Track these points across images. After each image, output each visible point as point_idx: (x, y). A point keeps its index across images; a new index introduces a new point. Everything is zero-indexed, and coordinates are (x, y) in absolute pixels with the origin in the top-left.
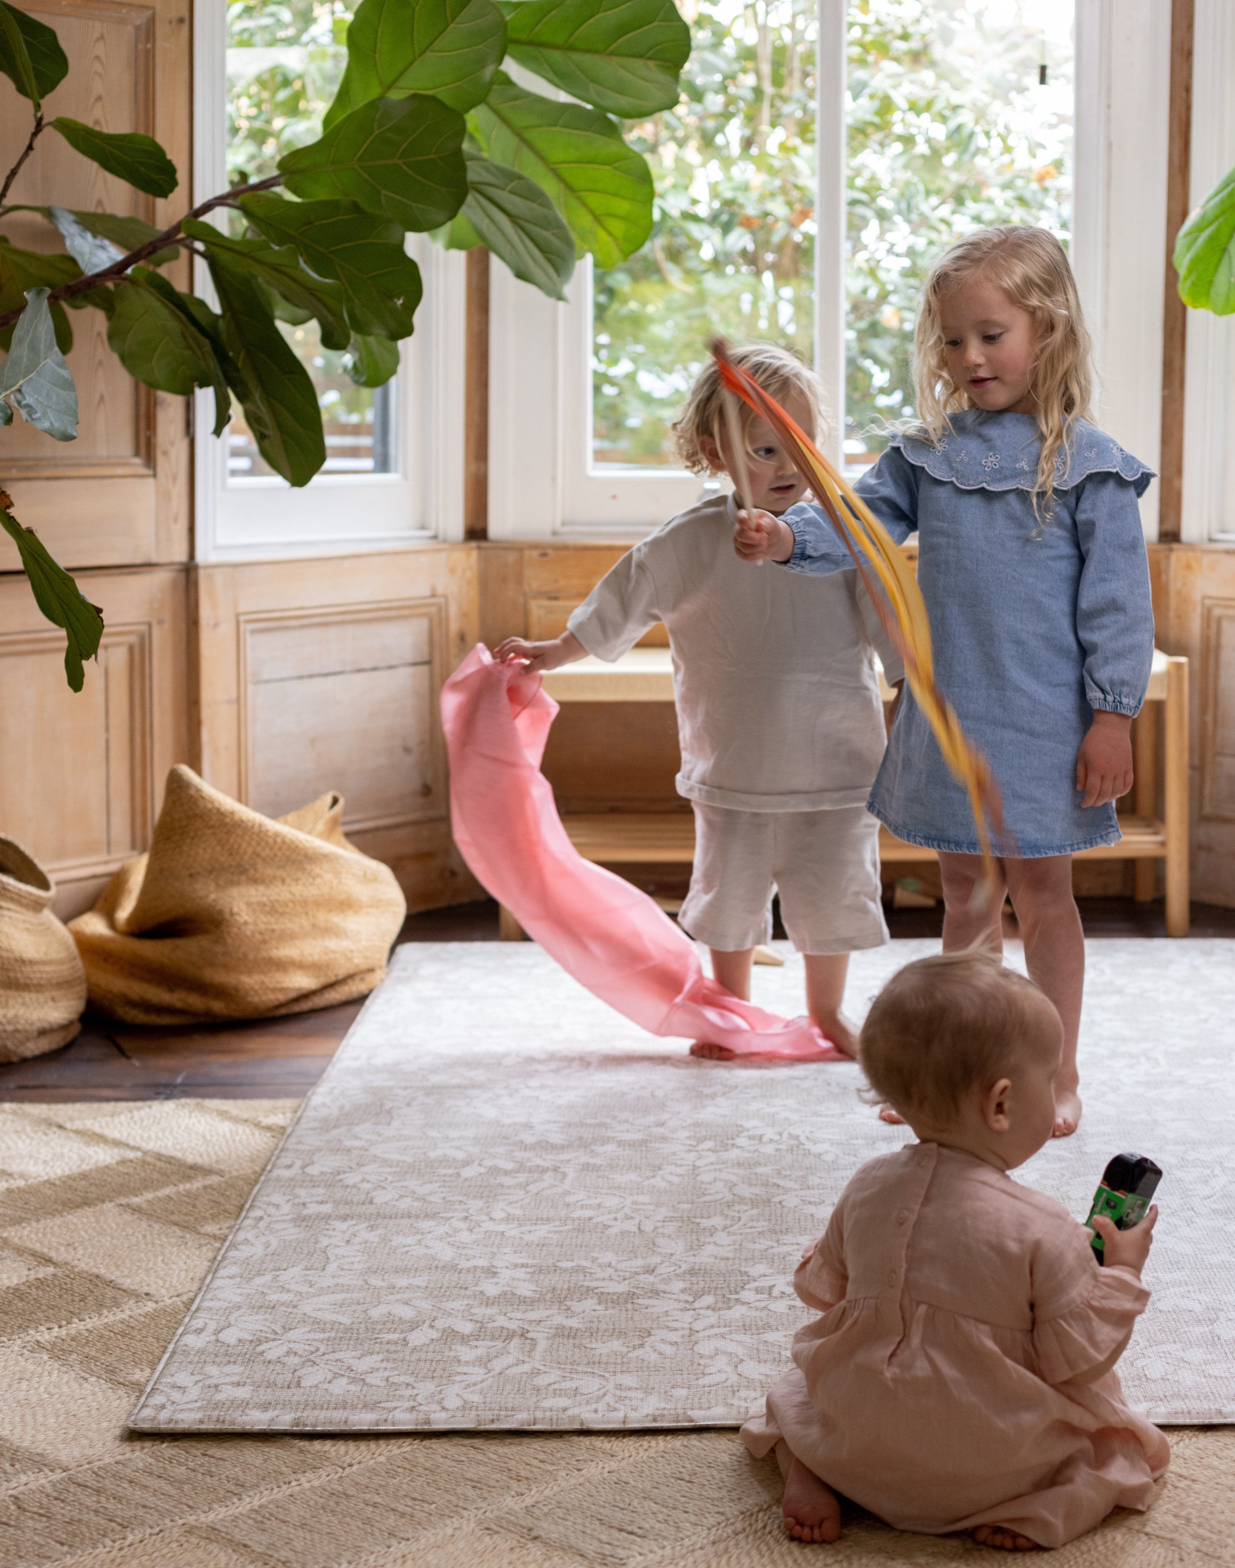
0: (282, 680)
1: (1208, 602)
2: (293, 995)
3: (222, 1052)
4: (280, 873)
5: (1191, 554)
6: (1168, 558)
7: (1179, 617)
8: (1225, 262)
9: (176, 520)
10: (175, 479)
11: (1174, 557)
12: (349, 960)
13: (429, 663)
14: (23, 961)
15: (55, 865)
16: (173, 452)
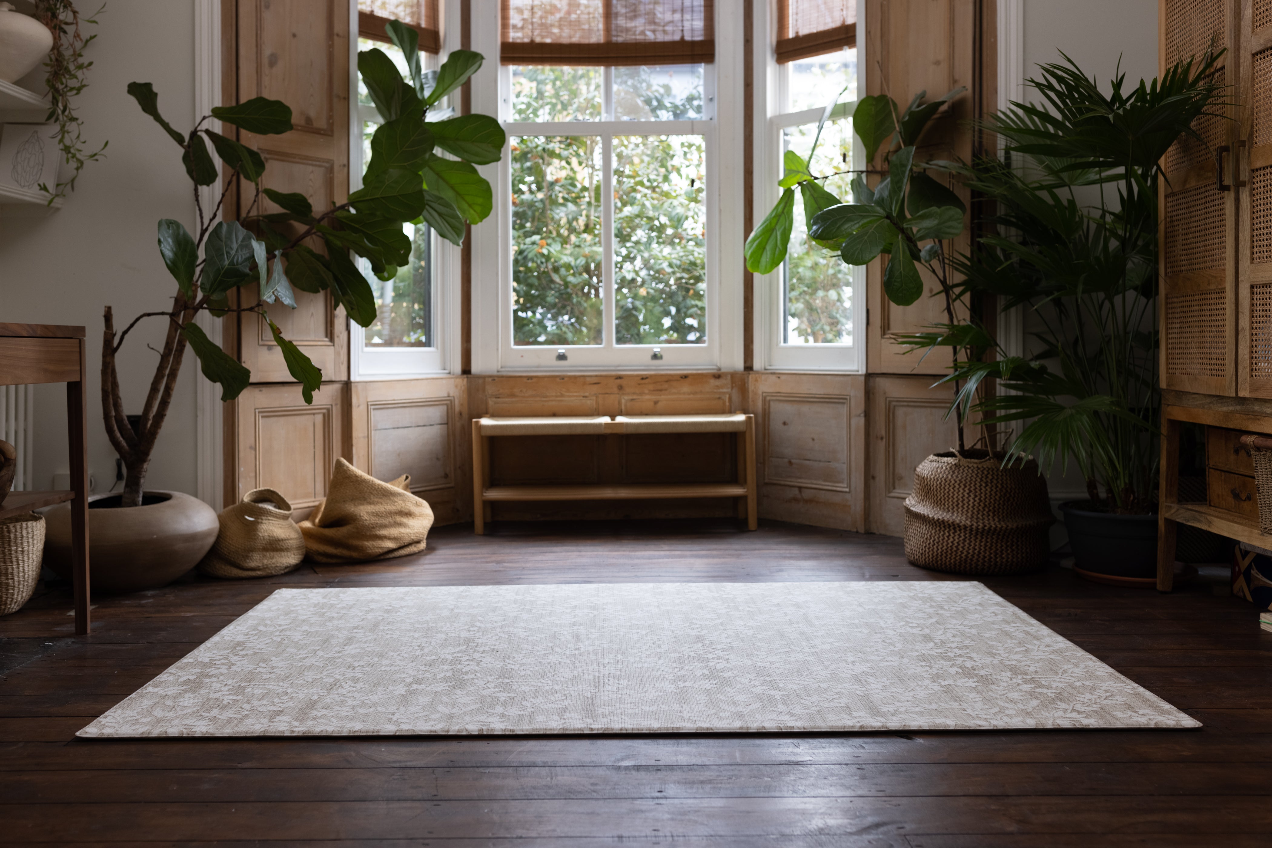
0: (386, 429)
1: (764, 394)
2: (386, 550)
3: (355, 571)
4: (380, 500)
5: (757, 375)
6: (748, 377)
7: (753, 401)
8: (765, 253)
9: (342, 364)
10: (342, 347)
11: (750, 377)
12: (410, 537)
13: (447, 424)
14: (279, 540)
15: (293, 502)
16: (341, 336)
